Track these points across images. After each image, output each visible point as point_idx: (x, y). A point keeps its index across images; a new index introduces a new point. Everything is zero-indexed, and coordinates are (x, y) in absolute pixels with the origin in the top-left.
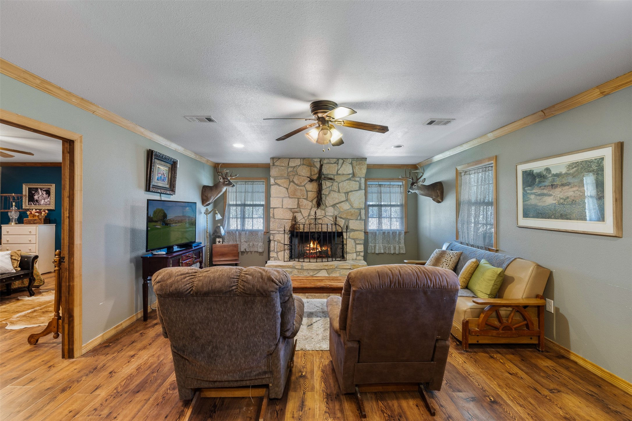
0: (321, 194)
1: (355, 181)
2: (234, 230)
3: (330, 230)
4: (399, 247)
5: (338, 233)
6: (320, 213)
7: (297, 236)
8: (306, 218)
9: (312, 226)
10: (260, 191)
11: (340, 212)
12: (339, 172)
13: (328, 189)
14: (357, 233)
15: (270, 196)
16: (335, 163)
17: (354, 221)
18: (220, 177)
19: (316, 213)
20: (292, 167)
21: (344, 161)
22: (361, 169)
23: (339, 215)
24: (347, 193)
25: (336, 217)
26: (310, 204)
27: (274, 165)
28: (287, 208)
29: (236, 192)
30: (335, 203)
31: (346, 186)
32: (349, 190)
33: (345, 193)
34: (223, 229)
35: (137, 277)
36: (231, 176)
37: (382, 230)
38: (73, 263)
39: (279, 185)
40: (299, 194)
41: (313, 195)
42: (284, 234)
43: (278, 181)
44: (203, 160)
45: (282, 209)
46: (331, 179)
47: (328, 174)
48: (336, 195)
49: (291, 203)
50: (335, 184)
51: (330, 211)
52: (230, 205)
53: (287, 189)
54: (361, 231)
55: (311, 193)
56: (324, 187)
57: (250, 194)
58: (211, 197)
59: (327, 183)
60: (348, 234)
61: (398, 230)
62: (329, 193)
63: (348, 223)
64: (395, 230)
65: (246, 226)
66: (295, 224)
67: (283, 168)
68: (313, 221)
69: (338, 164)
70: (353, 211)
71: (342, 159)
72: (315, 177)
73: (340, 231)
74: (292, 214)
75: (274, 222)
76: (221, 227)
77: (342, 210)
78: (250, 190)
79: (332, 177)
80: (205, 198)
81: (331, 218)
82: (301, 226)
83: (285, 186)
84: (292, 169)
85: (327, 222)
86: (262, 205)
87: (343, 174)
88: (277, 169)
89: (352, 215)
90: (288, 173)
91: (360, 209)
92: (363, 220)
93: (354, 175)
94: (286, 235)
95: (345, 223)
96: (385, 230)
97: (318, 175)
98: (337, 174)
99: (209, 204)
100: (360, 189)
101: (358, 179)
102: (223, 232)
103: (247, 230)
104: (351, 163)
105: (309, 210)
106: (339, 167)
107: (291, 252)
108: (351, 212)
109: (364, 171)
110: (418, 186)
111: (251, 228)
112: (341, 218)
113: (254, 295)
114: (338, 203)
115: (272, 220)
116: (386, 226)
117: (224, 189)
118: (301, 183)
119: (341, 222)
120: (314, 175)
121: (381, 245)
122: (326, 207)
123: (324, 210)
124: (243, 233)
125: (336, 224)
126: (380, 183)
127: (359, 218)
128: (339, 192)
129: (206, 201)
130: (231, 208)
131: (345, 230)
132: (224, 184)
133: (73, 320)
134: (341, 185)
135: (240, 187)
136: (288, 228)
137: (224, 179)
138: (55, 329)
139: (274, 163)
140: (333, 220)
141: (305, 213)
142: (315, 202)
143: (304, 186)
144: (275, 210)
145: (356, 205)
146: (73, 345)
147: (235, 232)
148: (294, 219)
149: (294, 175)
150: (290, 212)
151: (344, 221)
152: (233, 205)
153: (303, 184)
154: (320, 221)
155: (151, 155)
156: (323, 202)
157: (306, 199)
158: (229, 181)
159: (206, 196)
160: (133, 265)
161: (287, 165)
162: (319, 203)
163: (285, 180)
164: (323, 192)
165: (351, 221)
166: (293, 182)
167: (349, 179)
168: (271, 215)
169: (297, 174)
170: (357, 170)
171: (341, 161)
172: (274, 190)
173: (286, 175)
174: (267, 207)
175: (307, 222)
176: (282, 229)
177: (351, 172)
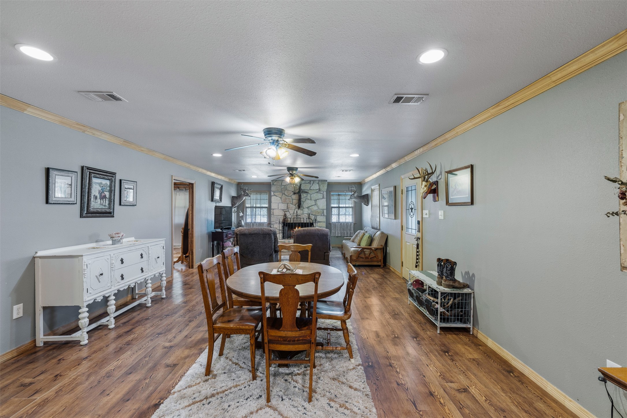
0: (300, 201)
1: (320, 193)
2: (249, 223)
3: (305, 222)
4: (350, 232)
5: (310, 223)
6: (299, 212)
7: (286, 226)
8: (292, 215)
9: (296, 219)
10: (265, 199)
11: (311, 211)
12: (311, 188)
13: (304, 198)
14: (321, 223)
15: (271, 202)
16: (309, 183)
17: (320, 216)
18: (242, 191)
19: (297, 212)
20: (283, 186)
21: (314, 182)
22: (324, 186)
23: (311, 213)
24: (316, 200)
25: (309, 214)
26: (294, 207)
27: (273, 184)
28: (281, 209)
29: (251, 199)
30: (309, 206)
31: (315, 196)
32: (317, 199)
33: (314, 200)
34: (243, 221)
35: (209, 241)
36: (248, 190)
37: (340, 222)
38: (193, 231)
39: (276, 196)
40: (288, 201)
41: (296, 202)
42: (279, 224)
43: (276, 194)
44: (232, 182)
45: (278, 210)
46: (306, 192)
47: (304, 190)
48: (309, 201)
49: (283, 206)
50: (309, 195)
51: (306, 211)
52: (247, 207)
53: (281, 198)
54: (324, 222)
55: (295, 200)
56: (302, 197)
57: (259, 201)
58: (237, 203)
59: (304, 194)
60: (316, 224)
61: (350, 222)
62: (305, 200)
63: (316, 217)
64: (348, 222)
65: (257, 220)
66: (285, 218)
67: (278, 186)
68: (296, 216)
69: (310, 183)
70: (319, 210)
71: (313, 181)
72: (297, 191)
73: (312, 222)
74: (284, 213)
75: (273, 217)
76: (242, 221)
77: (312, 210)
78: (259, 198)
79: (307, 191)
80: (233, 203)
81: (306, 215)
82: (289, 219)
83: (280, 196)
84: (284, 187)
85: (304, 217)
86: (266, 207)
87: (314, 190)
88: (275, 187)
89: (318, 213)
90: (281, 189)
91: (323, 210)
92: (325, 216)
93: (319, 190)
94: (280, 225)
95: (314, 218)
96: (342, 222)
97: (298, 190)
98: (310, 189)
99: (236, 207)
100: (323, 198)
101: (322, 192)
102: (243, 223)
103: (257, 223)
104: (318, 183)
105: (294, 210)
106: (311, 185)
107: (283, 234)
108: (318, 211)
109: (326, 188)
110: (354, 196)
111: (260, 221)
112: (312, 215)
113: (266, 235)
114: (310, 206)
115: (272, 216)
116: (343, 219)
117: (244, 198)
118: (289, 195)
119: (313, 217)
120: (296, 190)
121: (339, 231)
122: (304, 208)
123: (302, 210)
124: (255, 224)
125: (309, 218)
126: (339, 194)
127: (323, 215)
128: (311, 200)
129: (234, 205)
130: (247, 209)
131: (314, 222)
132: (244, 195)
133: (193, 254)
134: (312, 196)
135: (253, 196)
136: (281, 221)
137: (244, 192)
138: (182, 260)
139: (273, 183)
140: (307, 216)
141: (291, 212)
142: (297, 205)
143: (291, 196)
144: (274, 210)
145: (321, 207)
146: (193, 263)
147: (250, 224)
148: (285, 215)
149: (285, 190)
150: (282, 211)
151: (314, 216)
152: (249, 207)
153: (290, 195)
154: (300, 217)
155: (213, 184)
156: (302, 206)
157: (292, 204)
158: (247, 194)
159: (234, 203)
160: (207, 236)
161: (281, 184)
162: (299, 206)
163: (280, 193)
164: (302, 200)
165: (318, 217)
166: (284, 194)
167: (317, 192)
168: (272, 213)
169: (287, 190)
170: (321, 187)
171: (312, 182)
172: (273, 199)
173: (280, 190)
174: (269, 209)
175: (292, 217)
176: (278, 221)
177: (318, 188)
